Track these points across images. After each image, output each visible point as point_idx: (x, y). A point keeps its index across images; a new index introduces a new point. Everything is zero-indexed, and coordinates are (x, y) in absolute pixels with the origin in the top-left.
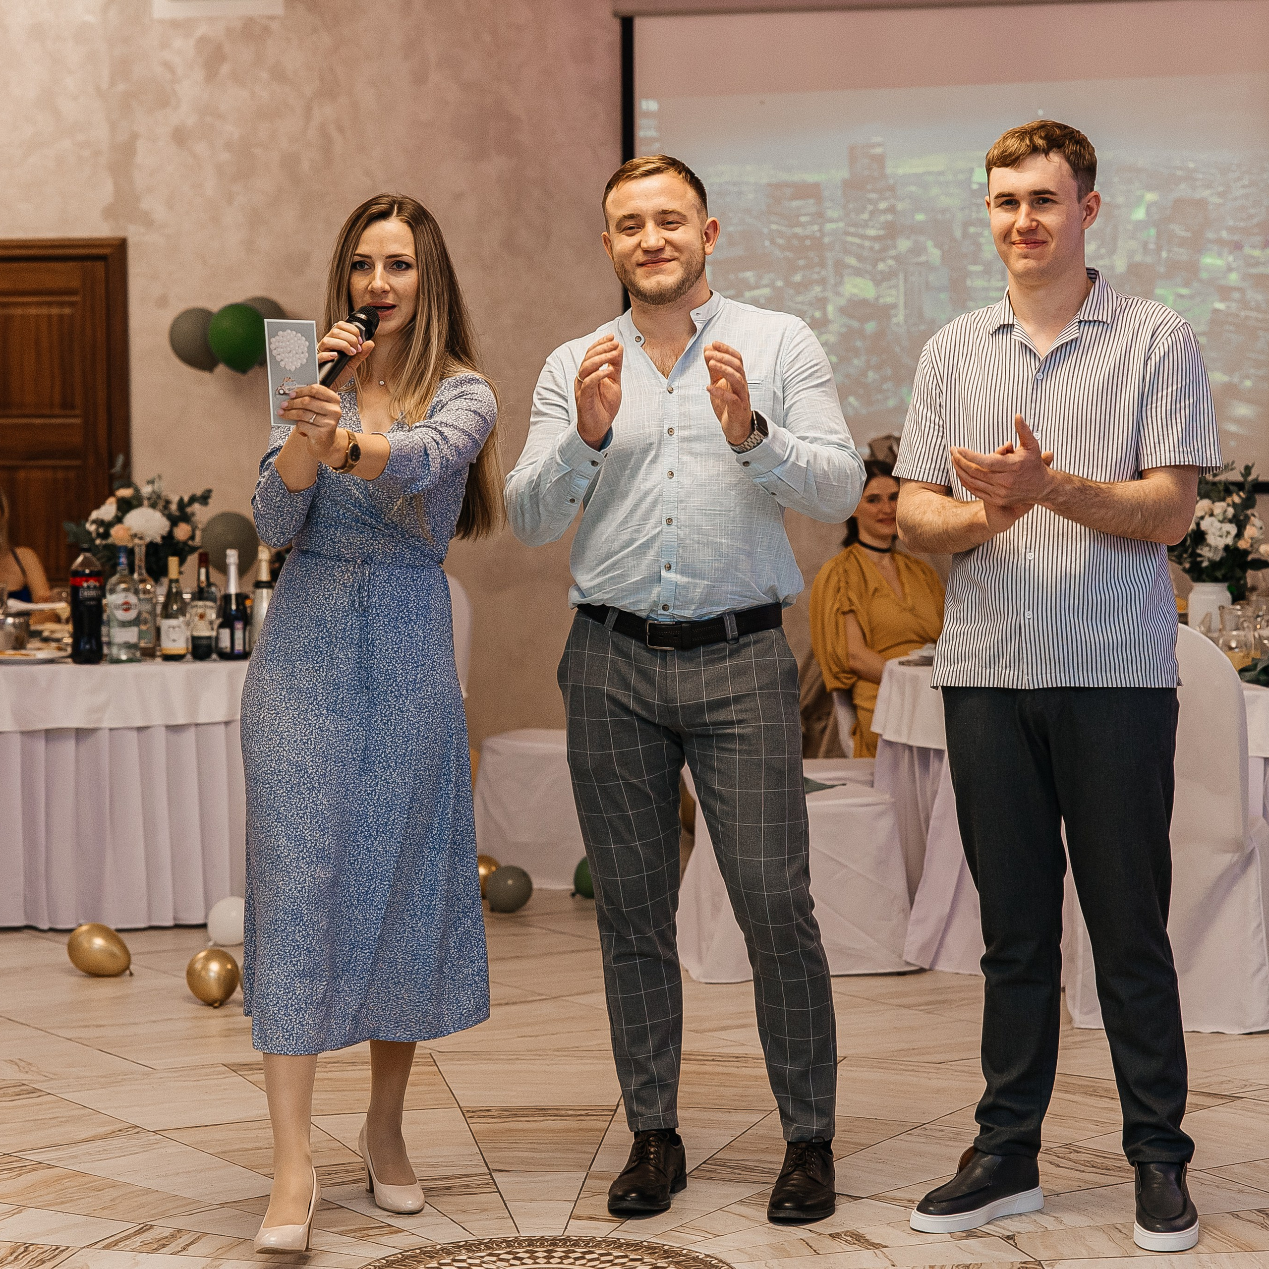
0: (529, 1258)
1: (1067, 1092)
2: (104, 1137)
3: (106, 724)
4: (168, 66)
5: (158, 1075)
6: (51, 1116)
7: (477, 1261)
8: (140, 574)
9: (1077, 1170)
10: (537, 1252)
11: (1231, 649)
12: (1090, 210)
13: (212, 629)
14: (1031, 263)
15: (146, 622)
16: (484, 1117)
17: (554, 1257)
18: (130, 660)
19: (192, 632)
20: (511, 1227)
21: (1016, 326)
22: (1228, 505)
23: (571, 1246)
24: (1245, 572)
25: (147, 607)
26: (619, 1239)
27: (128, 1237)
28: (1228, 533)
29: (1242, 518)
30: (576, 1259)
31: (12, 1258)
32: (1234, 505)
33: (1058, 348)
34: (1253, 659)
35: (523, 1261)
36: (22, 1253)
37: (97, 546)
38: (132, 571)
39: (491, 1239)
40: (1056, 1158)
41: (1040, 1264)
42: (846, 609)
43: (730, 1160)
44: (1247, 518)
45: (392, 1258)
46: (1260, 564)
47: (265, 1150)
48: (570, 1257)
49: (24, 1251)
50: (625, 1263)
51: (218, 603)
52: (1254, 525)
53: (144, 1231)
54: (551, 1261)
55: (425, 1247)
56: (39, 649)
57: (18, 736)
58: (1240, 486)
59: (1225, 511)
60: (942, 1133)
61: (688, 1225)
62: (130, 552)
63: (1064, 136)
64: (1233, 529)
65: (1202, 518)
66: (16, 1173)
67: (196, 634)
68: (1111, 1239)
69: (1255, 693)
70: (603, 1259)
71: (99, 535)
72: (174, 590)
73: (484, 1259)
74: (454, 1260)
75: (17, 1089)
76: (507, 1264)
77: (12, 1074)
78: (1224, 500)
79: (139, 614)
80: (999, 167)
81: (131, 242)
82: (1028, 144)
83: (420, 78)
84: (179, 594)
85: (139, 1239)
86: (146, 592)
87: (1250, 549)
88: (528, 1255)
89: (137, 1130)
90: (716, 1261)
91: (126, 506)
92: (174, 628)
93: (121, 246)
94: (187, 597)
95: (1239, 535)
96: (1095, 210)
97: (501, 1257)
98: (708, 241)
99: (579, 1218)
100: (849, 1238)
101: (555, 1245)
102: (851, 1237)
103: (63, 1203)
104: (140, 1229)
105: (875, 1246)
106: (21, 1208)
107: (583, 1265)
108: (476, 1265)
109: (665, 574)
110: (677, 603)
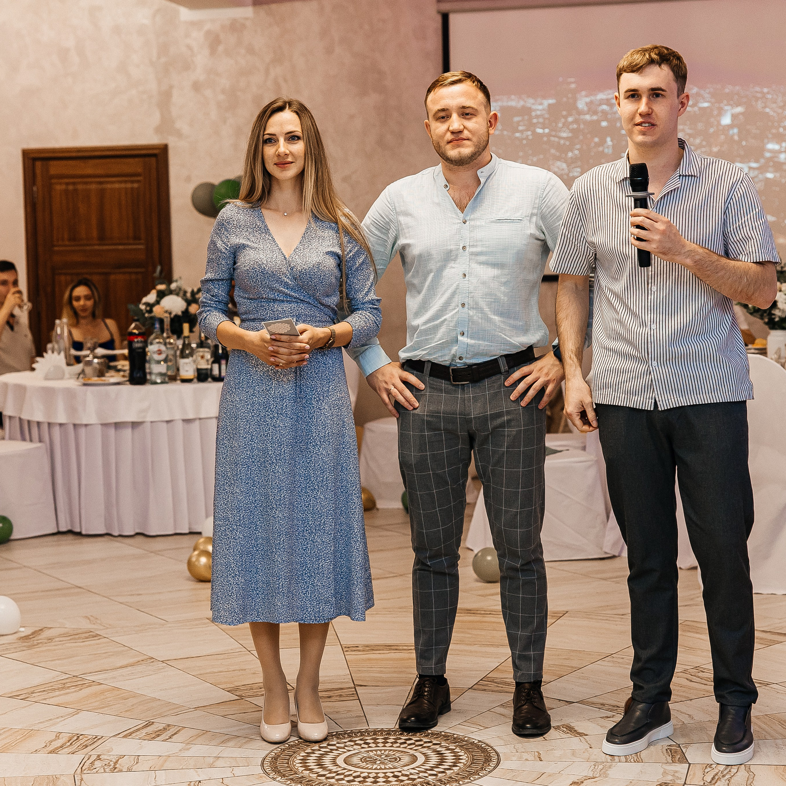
0: (373, 743)
2: (132, 665)
7: (342, 745)
8: (167, 334)
10: (378, 739)
12: (683, 104)
14: (647, 138)
15: (171, 361)
16: (355, 651)
17: (388, 742)
20: (365, 725)
23: (399, 735)
27: (138, 730)
30: (401, 744)
31: (70, 744)
33: (666, 194)
35: (370, 745)
36: (75, 741)
37: (145, 318)
39: (352, 730)
41: (679, 746)
48: (397, 743)
49: (76, 740)
50: (430, 746)
51: (212, 349)
53: (148, 726)
54: (386, 745)
57: (99, 426)
60: (623, 660)
61: (469, 721)
62: (161, 322)
63: (670, 54)
70: (417, 743)
71: (147, 311)
73: (347, 744)
74: (329, 745)
76: (359, 747)
79: (167, 356)
80: (628, 72)
82: (648, 58)
84: (190, 344)
85: (144, 731)
86: (171, 344)
88: (373, 741)
89: (152, 660)
90: (485, 745)
91: (161, 295)
94: (194, 346)
97: (356, 742)
98: (491, 126)
100: (565, 729)
101: (389, 734)
102: (567, 729)
103: (103, 708)
104: (146, 725)
105: (581, 734)
106: (78, 711)
107: (405, 748)
108: (341, 748)
109: (460, 338)
110: (468, 356)
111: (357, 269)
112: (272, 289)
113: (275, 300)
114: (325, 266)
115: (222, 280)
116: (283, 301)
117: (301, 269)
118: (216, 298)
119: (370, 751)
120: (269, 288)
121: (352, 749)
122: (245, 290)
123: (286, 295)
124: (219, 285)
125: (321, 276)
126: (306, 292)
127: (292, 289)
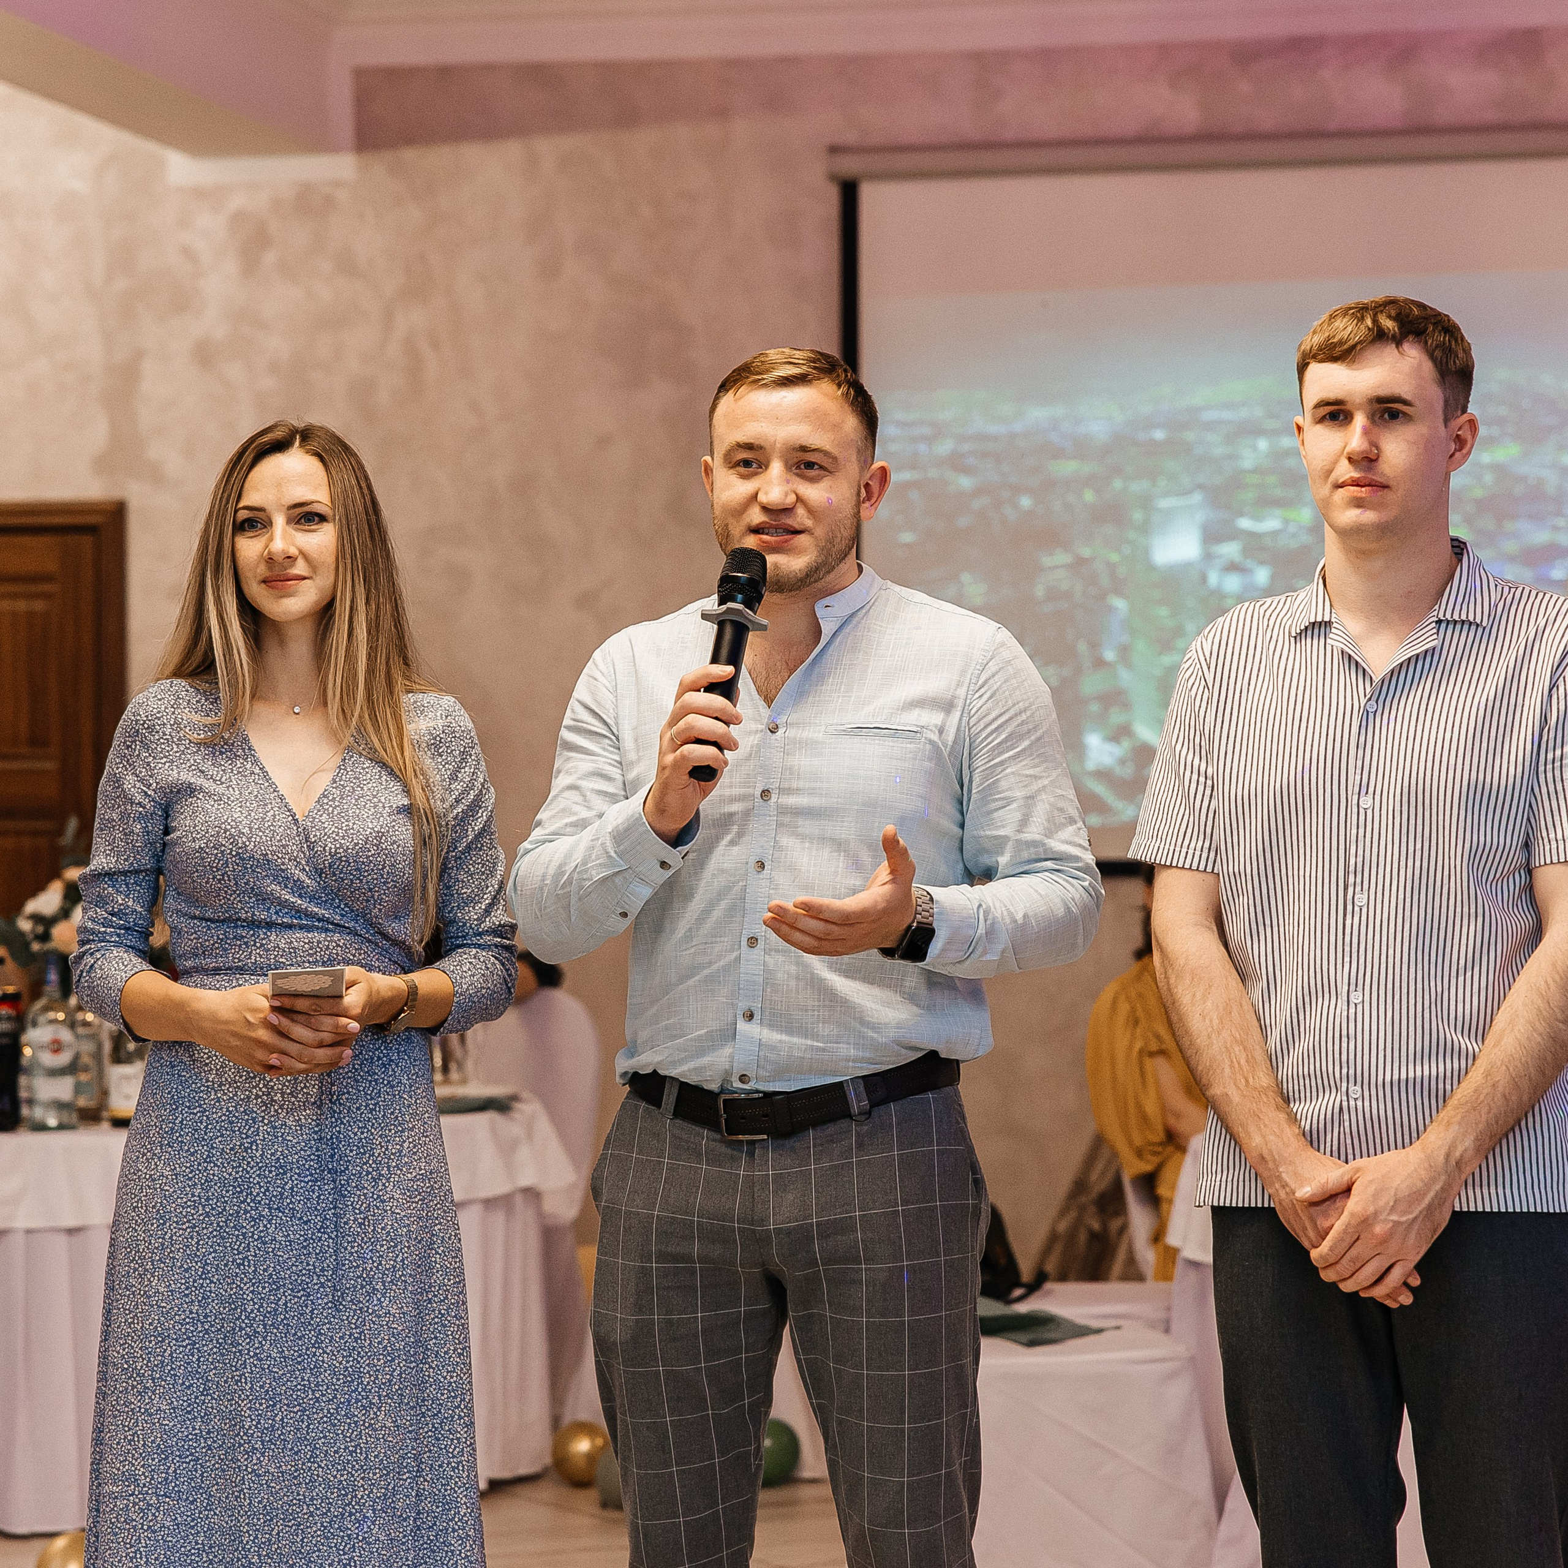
3: (21, 1222)
4: (188, 253)
12: (1460, 442)
14: (1366, 516)
15: (86, 1069)
18: (61, 1127)
21: (1335, 625)
25: (87, 1047)
33: (1402, 664)
63: (1426, 320)
79: (77, 1057)
80: (1319, 362)
81: (132, 507)
82: (1370, 326)
86: (86, 1024)
92: (126, 1077)
93: (118, 512)
96: (1470, 441)
98: (868, 497)
109: (742, 1026)
110: (762, 1073)
111: (469, 847)
112: (264, 898)
113: (270, 925)
114: (395, 842)
115: (137, 872)
116: (290, 927)
117: (336, 849)
118: (121, 919)
120: (256, 895)
122: (192, 899)
123: (298, 911)
124: (127, 885)
125: (384, 867)
126: (346, 905)
127: (312, 899)
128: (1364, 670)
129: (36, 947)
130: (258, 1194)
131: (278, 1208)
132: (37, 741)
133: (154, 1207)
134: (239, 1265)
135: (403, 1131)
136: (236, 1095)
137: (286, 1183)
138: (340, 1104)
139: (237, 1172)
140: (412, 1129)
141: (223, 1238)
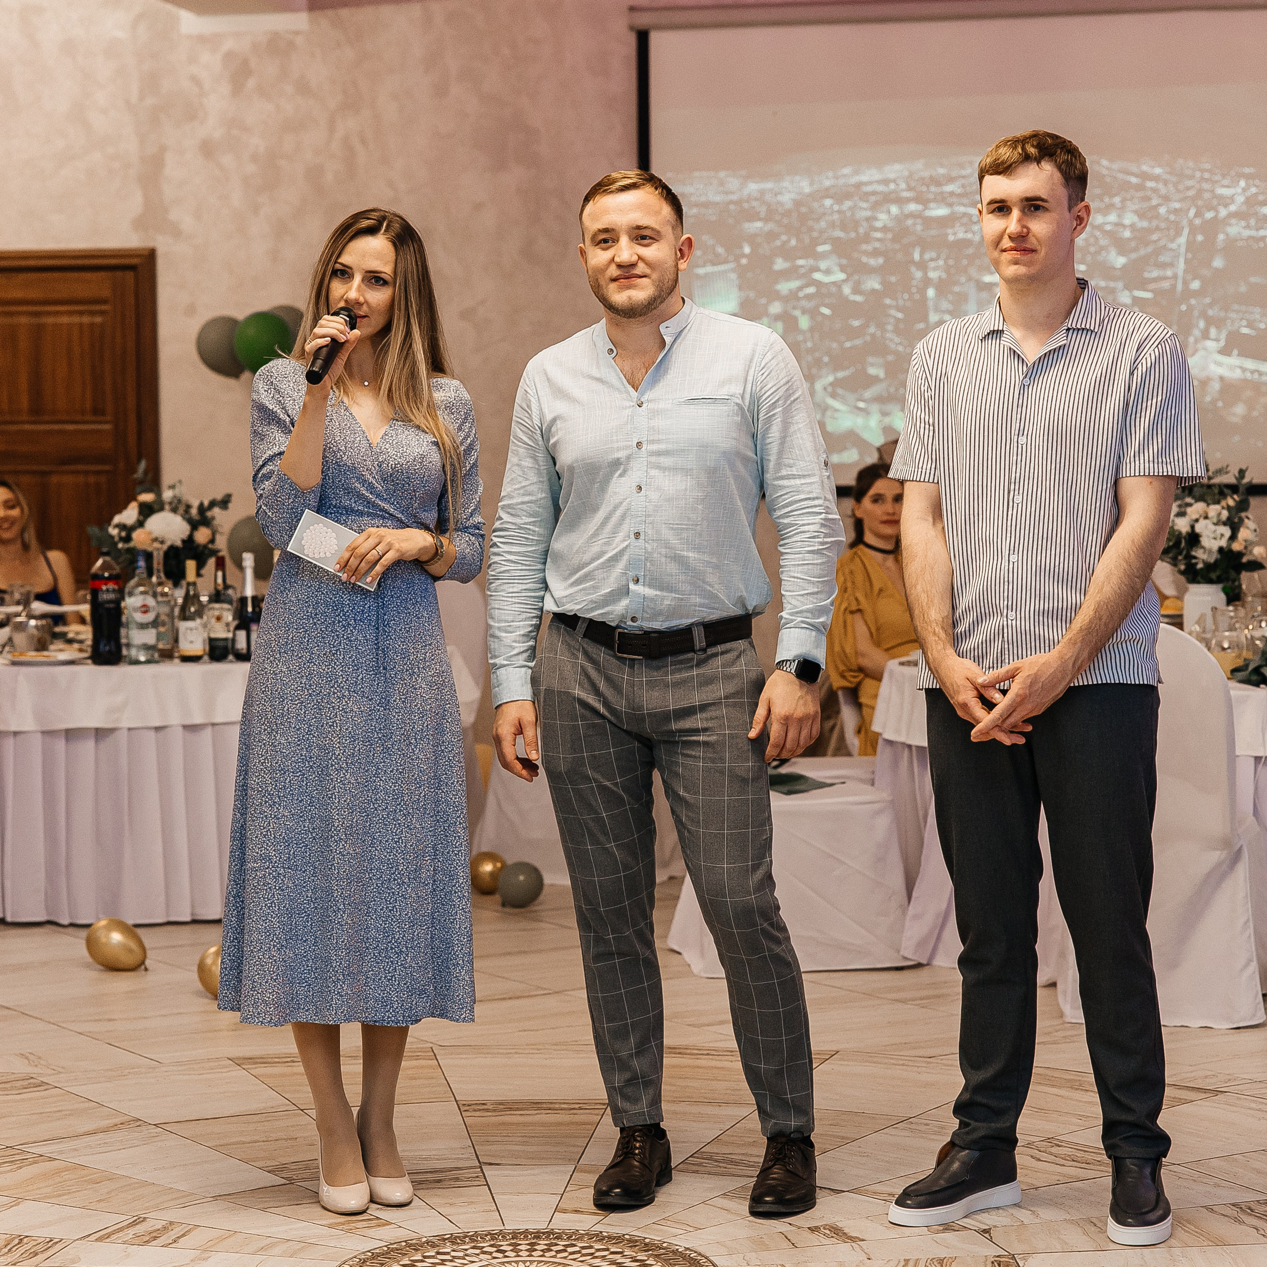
0: (511, 1250)
1: (1053, 1086)
2: (104, 1131)
3: (125, 724)
4: (196, 81)
5: (164, 1069)
6: (56, 1109)
7: (461, 1254)
8: (158, 578)
9: (1057, 1164)
10: (520, 1245)
11: (1224, 649)
12: (1080, 220)
13: (229, 631)
14: (1021, 270)
15: (164, 624)
16: (480, 1110)
17: (536, 1250)
18: (148, 662)
19: (208, 634)
20: (497, 1220)
21: (1005, 332)
22: (1223, 508)
23: (554, 1239)
24: (1239, 573)
25: (165, 609)
26: (601, 1232)
27: (121, 1230)
28: (1222, 535)
29: (1236, 520)
30: (558, 1252)
31: (6, 1250)
32: (1229, 508)
33: (1045, 354)
34: (1245, 660)
35: (506, 1254)
36: (16, 1245)
37: (119, 550)
38: (150, 574)
39: (476, 1232)
40: (1037, 1152)
41: (1013, 1257)
42: (854, 608)
43: (717, 1154)
44: (1241, 521)
45: (378, 1251)
46: (1255, 566)
47: (262, 1143)
48: (552, 1250)
49: (18, 1244)
50: (605, 1256)
51: (235, 604)
52: (1248, 528)
53: (137, 1224)
54: (533, 1253)
55: (411, 1240)
56: (61, 650)
57: (39, 736)
58: (1234, 489)
59: (1219, 514)
60: (928, 1127)
61: (669, 1218)
62: (149, 556)
63: (1056, 145)
64: (1227, 531)
65: (1197, 520)
66: (17, 1166)
67: (213, 635)
68: (1086, 1233)
69: (1246, 693)
70: (584, 1251)
71: (122, 539)
72: (192, 593)
73: (468, 1252)
74: (438, 1253)
75: (26, 1083)
76: (489, 1257)
77: (21, 1068)
78: (1218, 502)
79: (158, 616)
80: (991, 174)
81: (160, 253)
82: (1021, 152)
83: (440, 91)
84: (197, 596)
85: (131, 1232)
86: (164, 594)
87: (1244, 551)
88: (511, 1248)
89: (138, 1124)
90: (695, 1254)
91: (147, 511)
92: (191, 629)
93: (150, 256)
94: (204, 599)
95: (1233, 537)
96: (1086, 220)
97: (484, 1250)
98: (682, 257)
99: (564, 1211)
100: (828, 1232)
101: (538, 1237)
102: (830, 1230)
103: (60, 1196)
104: (134, 1222)
105: (853, 1239)
106: (18, 1201)
107: (565, 1258)
108: (459, 1258)
109: (632, 586)
110: (645, 615)
117: (396, 464)
119: (507, 1262)
121: (476, 1260)
128: (1023, 359)
129: (120, 545)
130: (342, 682)
131: (354, 691)
132: (98, 411)
133: (276, 691)
134: (330, 726)
135: (426, 646)
136: (326, 621)
137: (359, 676)
138: (390, 627)
139: (328, 669)
140: (430, 645)
141: (320, 709)
